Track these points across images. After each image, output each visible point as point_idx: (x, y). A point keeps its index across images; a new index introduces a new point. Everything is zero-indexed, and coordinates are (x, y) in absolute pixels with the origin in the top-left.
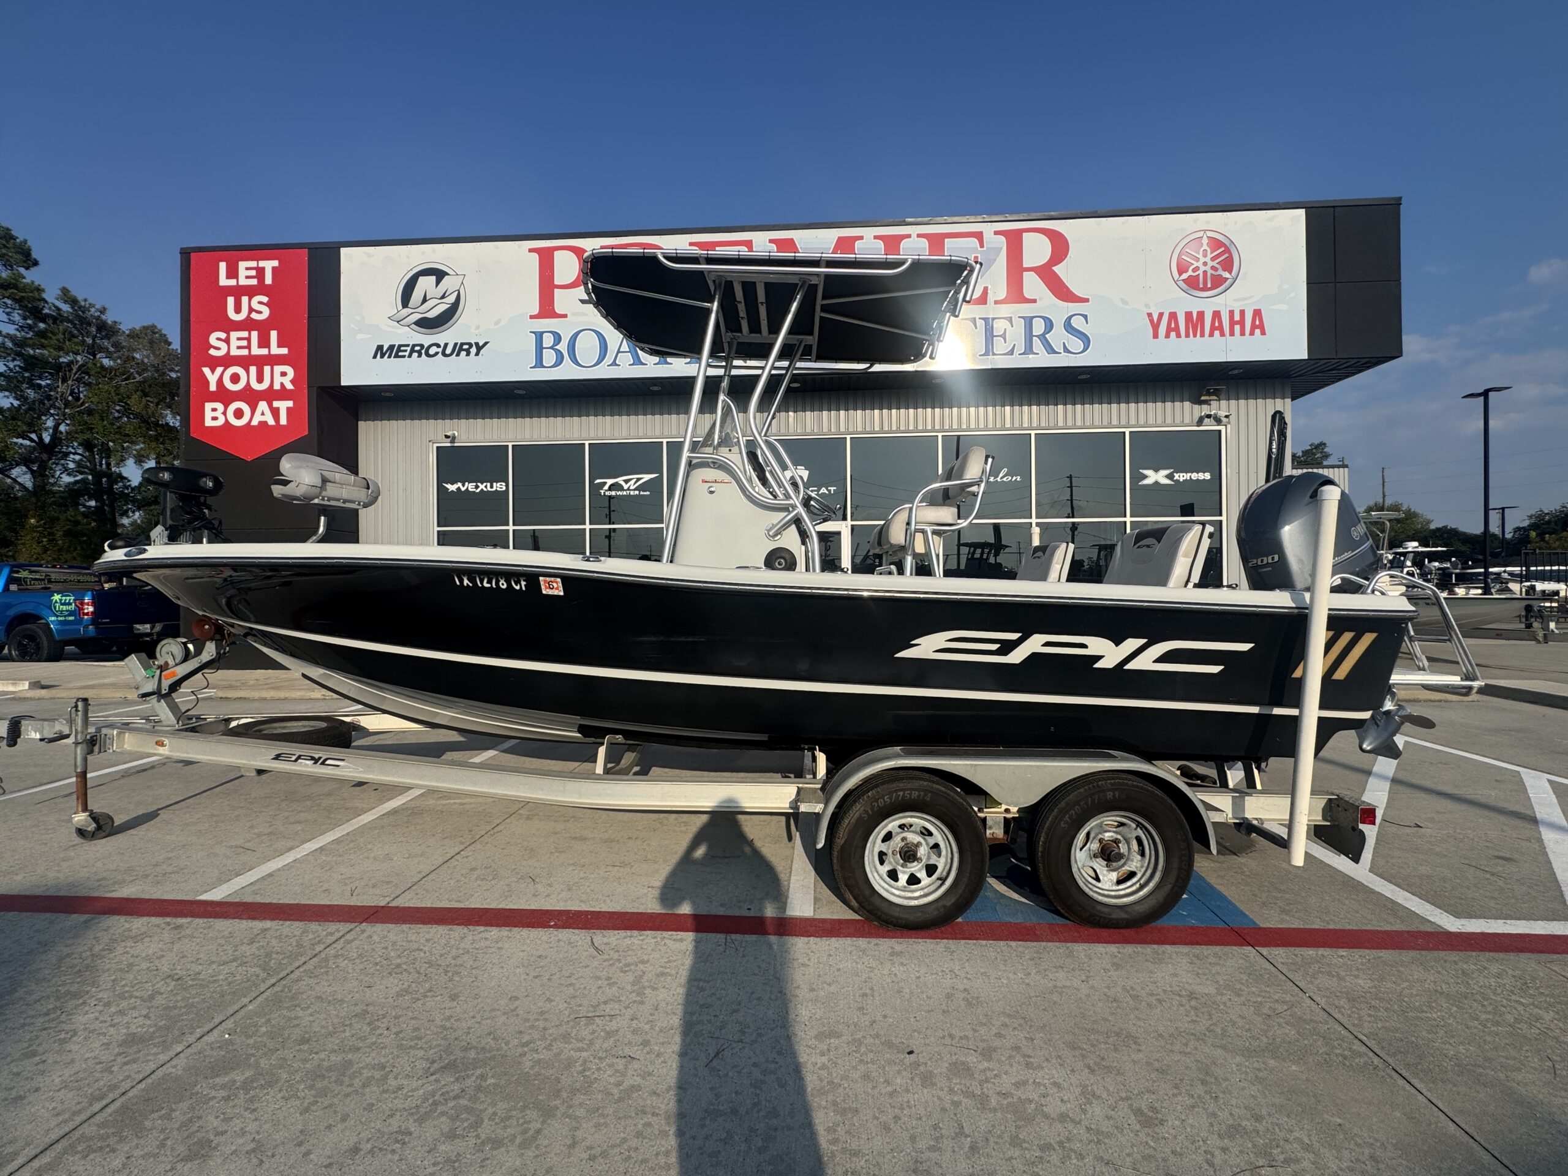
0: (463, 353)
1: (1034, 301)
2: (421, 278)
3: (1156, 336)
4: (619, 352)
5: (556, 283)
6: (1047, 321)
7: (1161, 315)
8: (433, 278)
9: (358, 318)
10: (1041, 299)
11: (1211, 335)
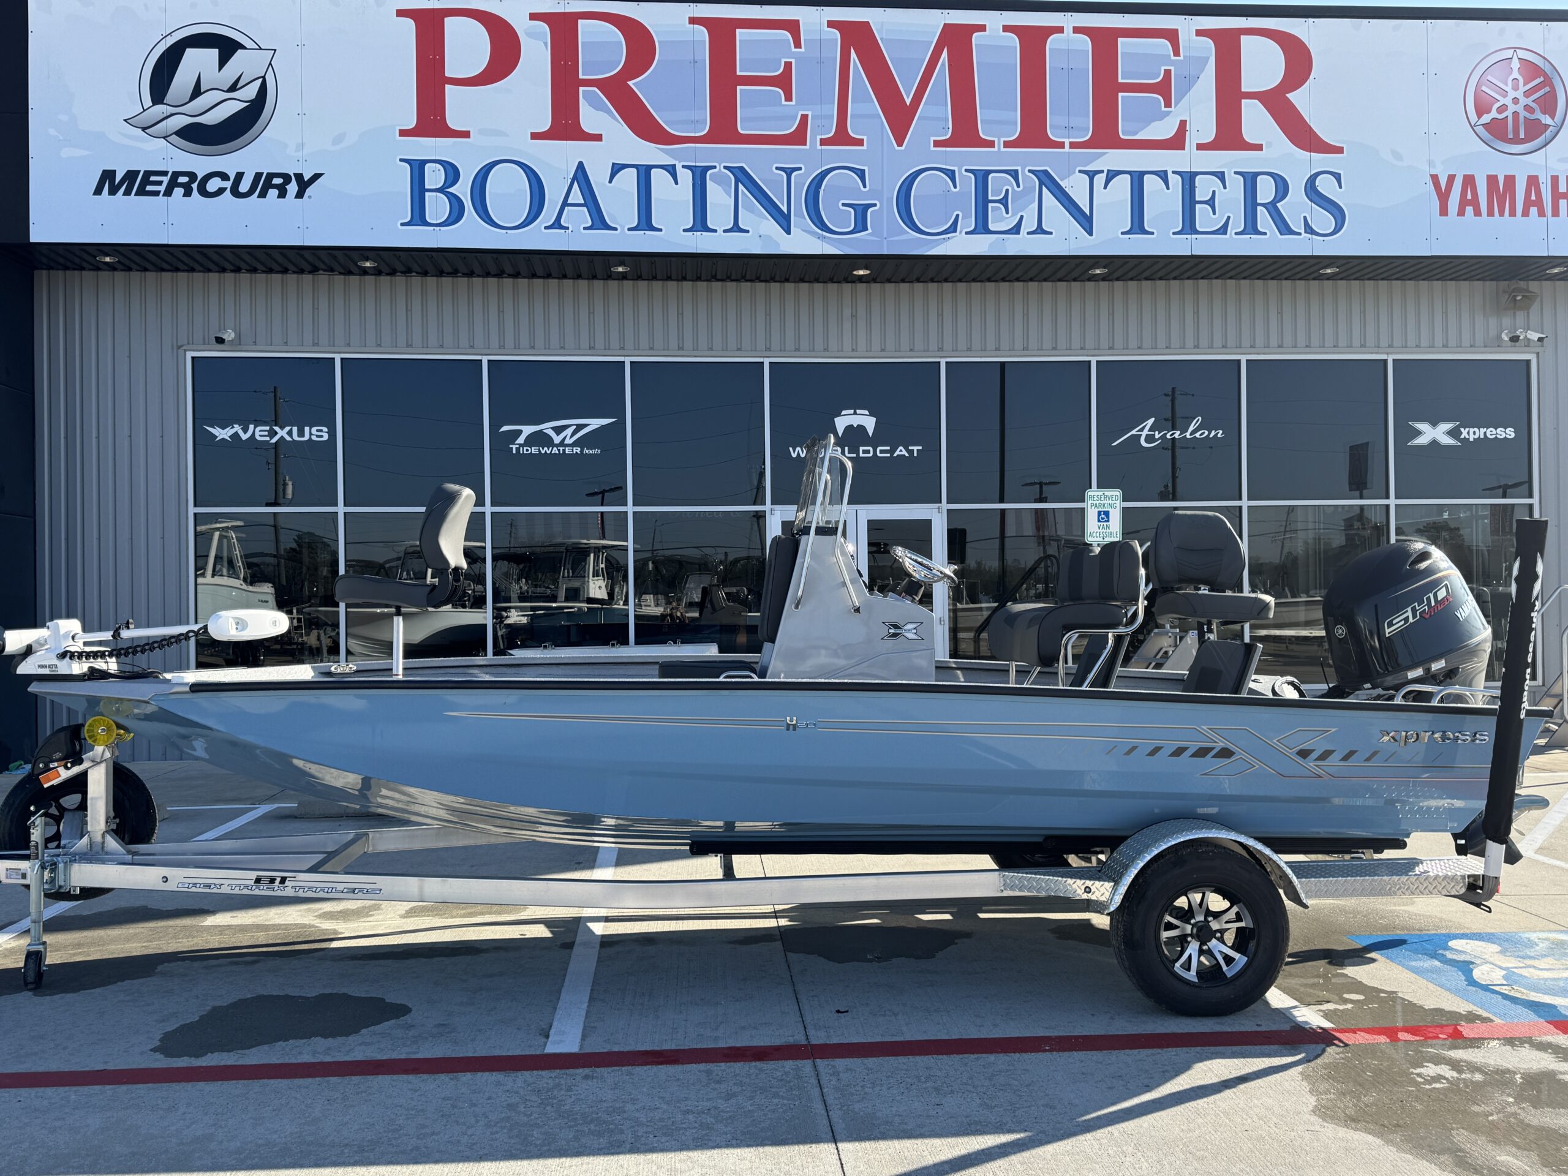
0: (273, 193)
1: (1259, 147)
2: (189, 52)
3: (1444, 212)
4: (565, 204)
5: (447, 74)
6: (1278, 179)
7: (1451, 178)
8: (214, 53)
9: (64, 118)
10: (1269, 144)
11: (1526, 213)
